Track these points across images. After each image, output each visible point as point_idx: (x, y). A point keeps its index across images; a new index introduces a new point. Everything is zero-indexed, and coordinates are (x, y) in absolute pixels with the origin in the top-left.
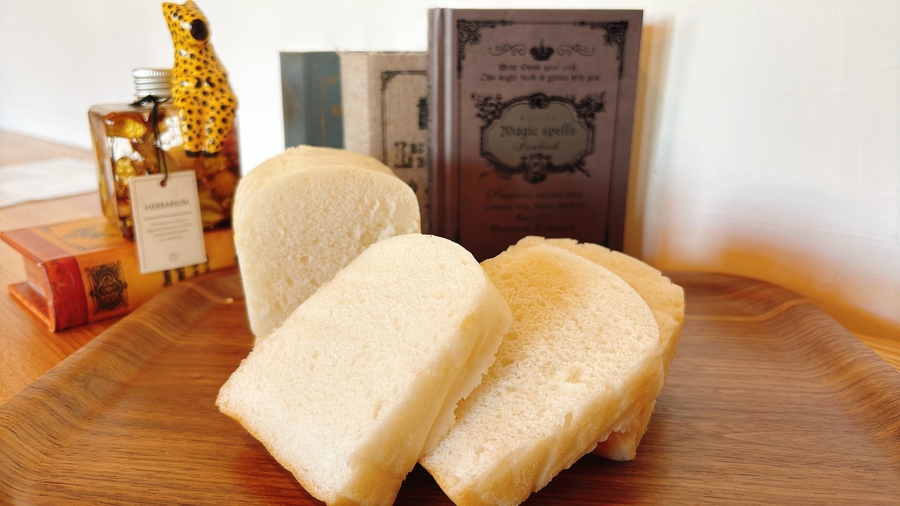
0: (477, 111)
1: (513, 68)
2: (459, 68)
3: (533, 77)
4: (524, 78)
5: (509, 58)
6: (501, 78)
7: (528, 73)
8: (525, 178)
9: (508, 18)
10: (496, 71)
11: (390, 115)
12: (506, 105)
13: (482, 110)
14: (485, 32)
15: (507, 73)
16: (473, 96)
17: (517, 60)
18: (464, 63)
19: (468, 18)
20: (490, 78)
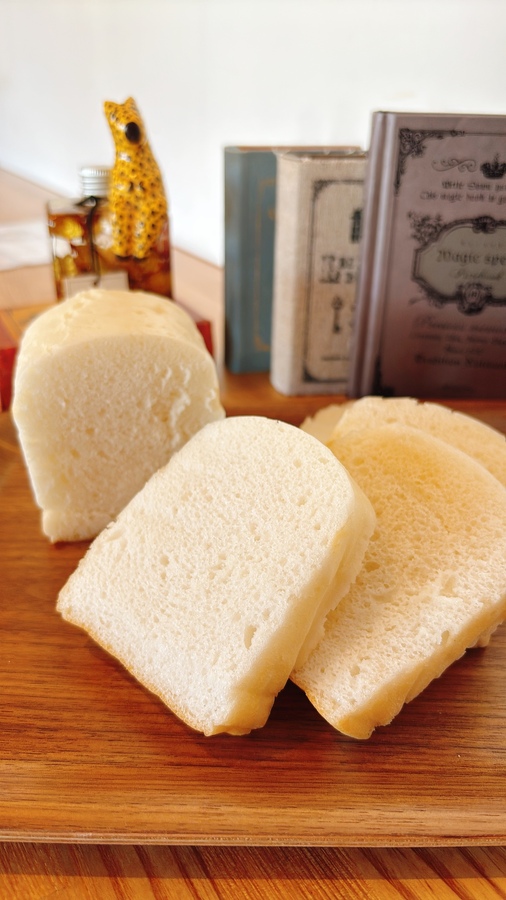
0: (412, 231)
1: (460, 185)
2: (397, 183)
3: (482, 197)
4: (470, 197)
5: (455, 174)
6: (444, 197)
7: (476, 192)
8: (459, 309)
9: (458, 128)
10: (439, 189)
11: (320, 226)
12: (447, 227)
13: (419, 231)
14: (431, 144)
15: (452, 191)
16: (410, 215)
17: (464, 177)
18: (404, 178)
19: (413, 126)
20: (432, 196)
